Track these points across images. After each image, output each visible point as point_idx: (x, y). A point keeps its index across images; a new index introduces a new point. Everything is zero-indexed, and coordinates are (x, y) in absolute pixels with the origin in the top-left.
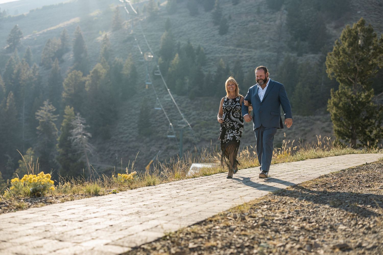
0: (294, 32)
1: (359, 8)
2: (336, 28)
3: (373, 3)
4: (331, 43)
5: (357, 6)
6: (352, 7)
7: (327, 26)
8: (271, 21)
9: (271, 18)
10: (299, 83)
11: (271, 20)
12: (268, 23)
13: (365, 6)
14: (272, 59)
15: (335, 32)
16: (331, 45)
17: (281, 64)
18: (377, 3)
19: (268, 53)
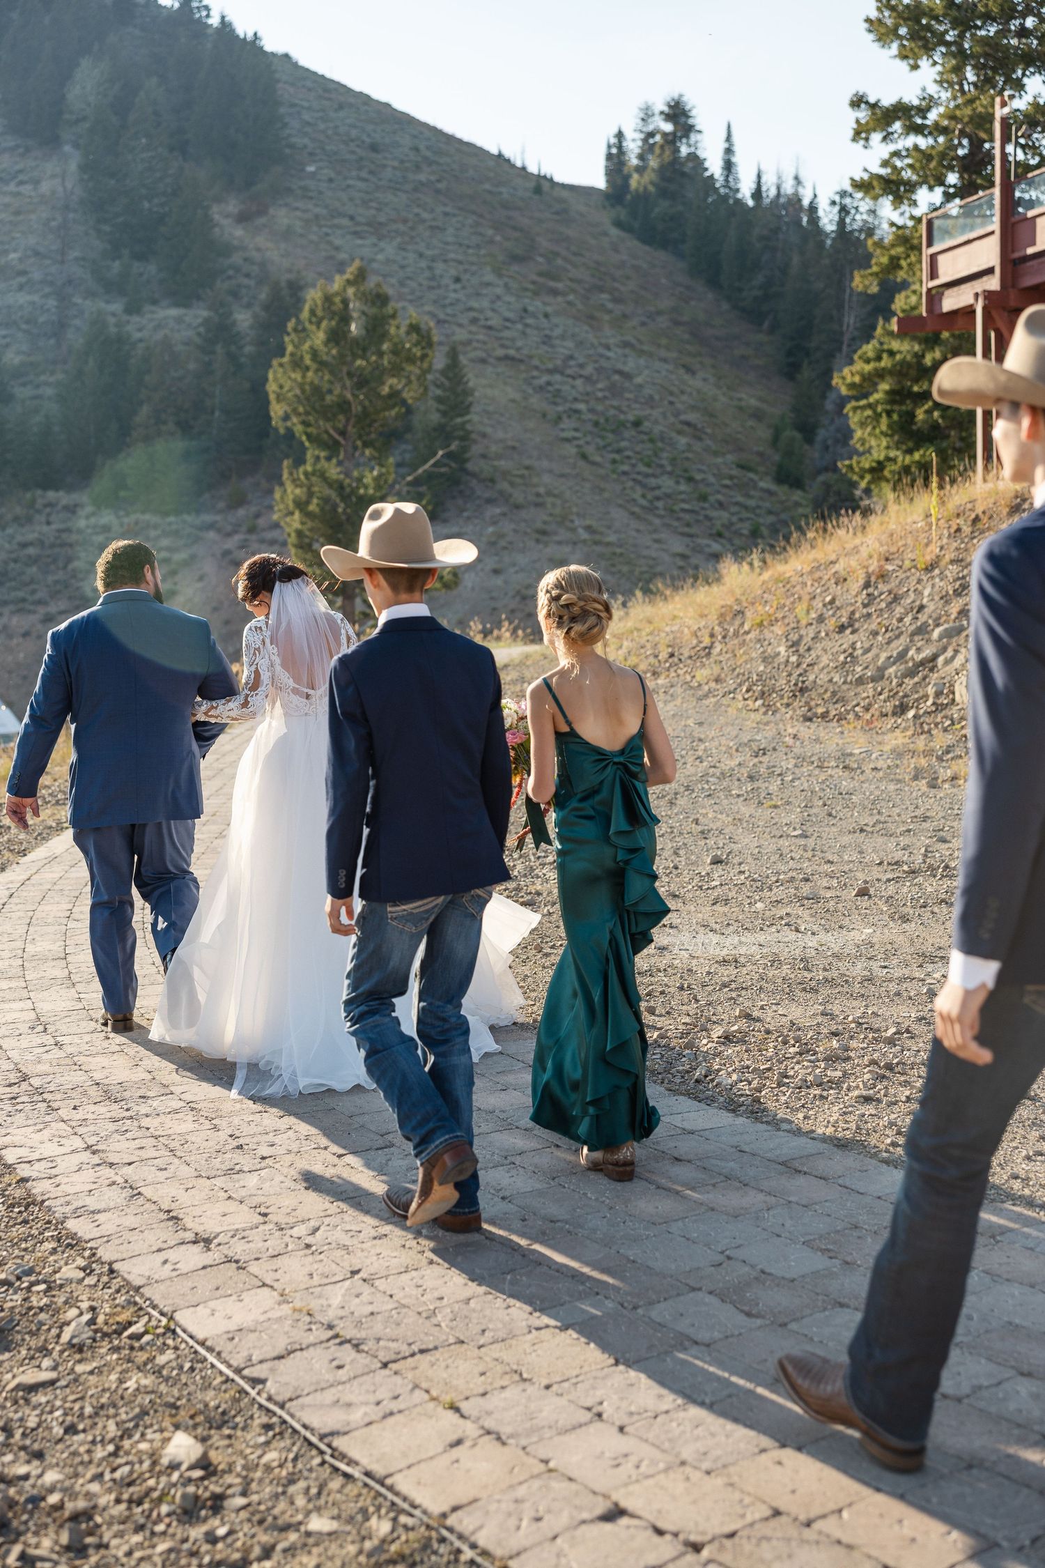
0: (107, 228)
1: (311, 154)
2: (243, 218)
3: (352, 141)
4: (231, 272)
5: (305, 147)
6: (287, 151)
7: (216, 211)
8: (21, 183)
9: (20, 171)
10: (145, 410)
11: (21, 177)
12: (12, 187)
13: (328, 148)
14: (41, 320)
15: (239, 232)
16: (230, 278)
17: (75, 338)
18: (363, 142)
19: (23, 298)
